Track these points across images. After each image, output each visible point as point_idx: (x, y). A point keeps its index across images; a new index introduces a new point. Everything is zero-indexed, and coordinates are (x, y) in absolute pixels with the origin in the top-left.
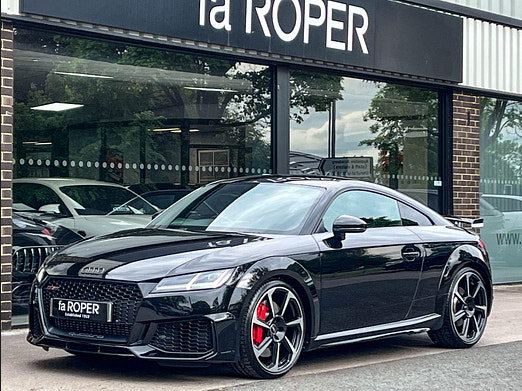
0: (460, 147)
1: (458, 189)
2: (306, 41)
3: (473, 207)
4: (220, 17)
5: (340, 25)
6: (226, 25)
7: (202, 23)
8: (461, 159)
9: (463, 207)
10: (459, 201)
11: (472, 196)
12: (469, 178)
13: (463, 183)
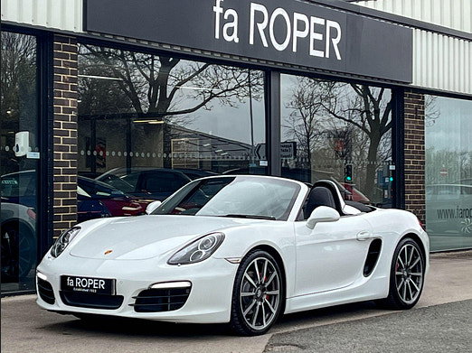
0: (410, 137)
1: (409, 172)
2: (294, 50)
3: (420, 187)
4: (230, 32)
5: (319, 37)
6: (235, 38)
7: (217, 36)
8: (411, 147)
9: (412, 187)
10: (409, 182)
11: (419, 178)
12: (416, 162)
13: (412, 167)
